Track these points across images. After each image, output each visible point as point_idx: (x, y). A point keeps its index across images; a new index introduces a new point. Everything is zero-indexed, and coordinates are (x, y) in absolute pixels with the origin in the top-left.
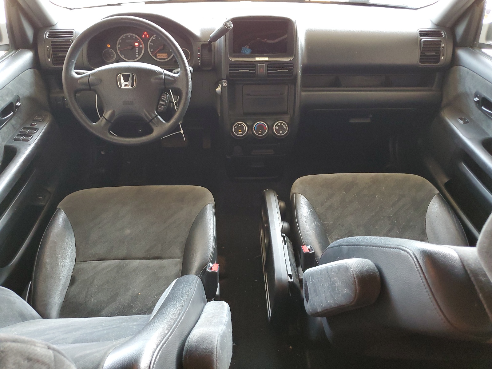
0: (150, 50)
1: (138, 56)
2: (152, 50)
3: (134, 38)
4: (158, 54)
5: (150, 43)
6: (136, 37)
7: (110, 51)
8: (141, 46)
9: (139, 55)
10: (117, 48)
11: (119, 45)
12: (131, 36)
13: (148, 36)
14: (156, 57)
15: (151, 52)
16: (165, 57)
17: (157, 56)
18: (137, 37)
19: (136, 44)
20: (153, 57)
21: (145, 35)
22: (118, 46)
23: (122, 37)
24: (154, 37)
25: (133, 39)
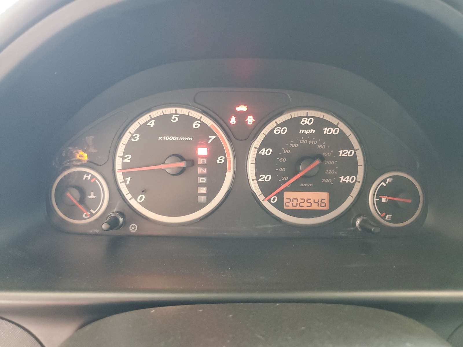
0: (257, 178)
1: (203, 199)
2: (266, 178)
3: (196, 125)
4: (288, 195)
5: (259, 149)
6: (202, 124)
7: (85, 176)
8: (220, 160)
9: (210, 196)
10: (118, 165)
11: (125, 153)
12: (181, 116)
13: (250, 120)
14: (279, 205)
15: (260, 184)
16: (315, 207)
17: (285, 201)
18: (209, 122)
19: (203, 151)
20: (267, 204)
21: (241, 117)
22: (123, 158)
23: (143, 120)
24: (278, 125)
25: (191, 131)
